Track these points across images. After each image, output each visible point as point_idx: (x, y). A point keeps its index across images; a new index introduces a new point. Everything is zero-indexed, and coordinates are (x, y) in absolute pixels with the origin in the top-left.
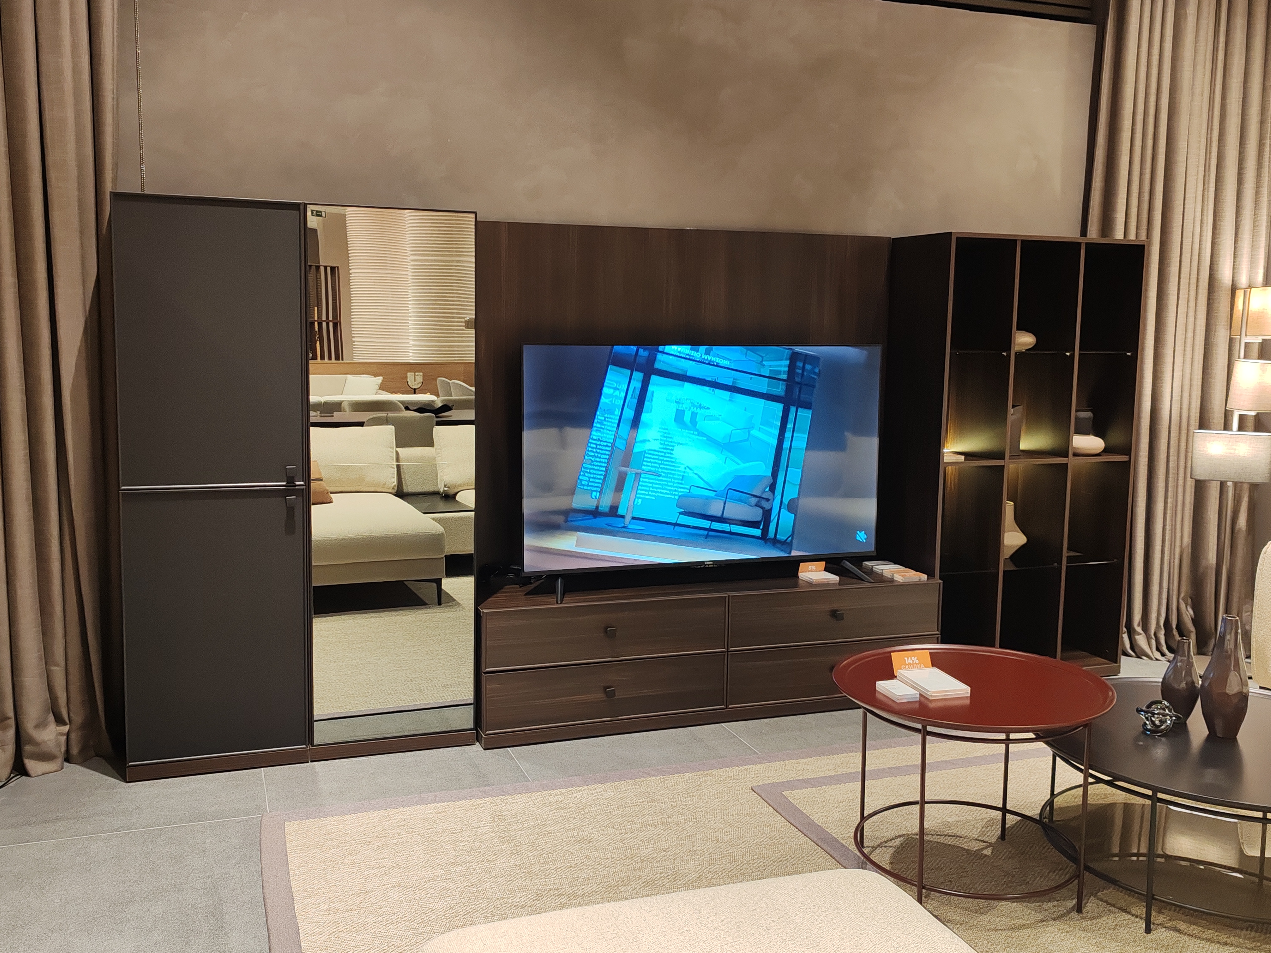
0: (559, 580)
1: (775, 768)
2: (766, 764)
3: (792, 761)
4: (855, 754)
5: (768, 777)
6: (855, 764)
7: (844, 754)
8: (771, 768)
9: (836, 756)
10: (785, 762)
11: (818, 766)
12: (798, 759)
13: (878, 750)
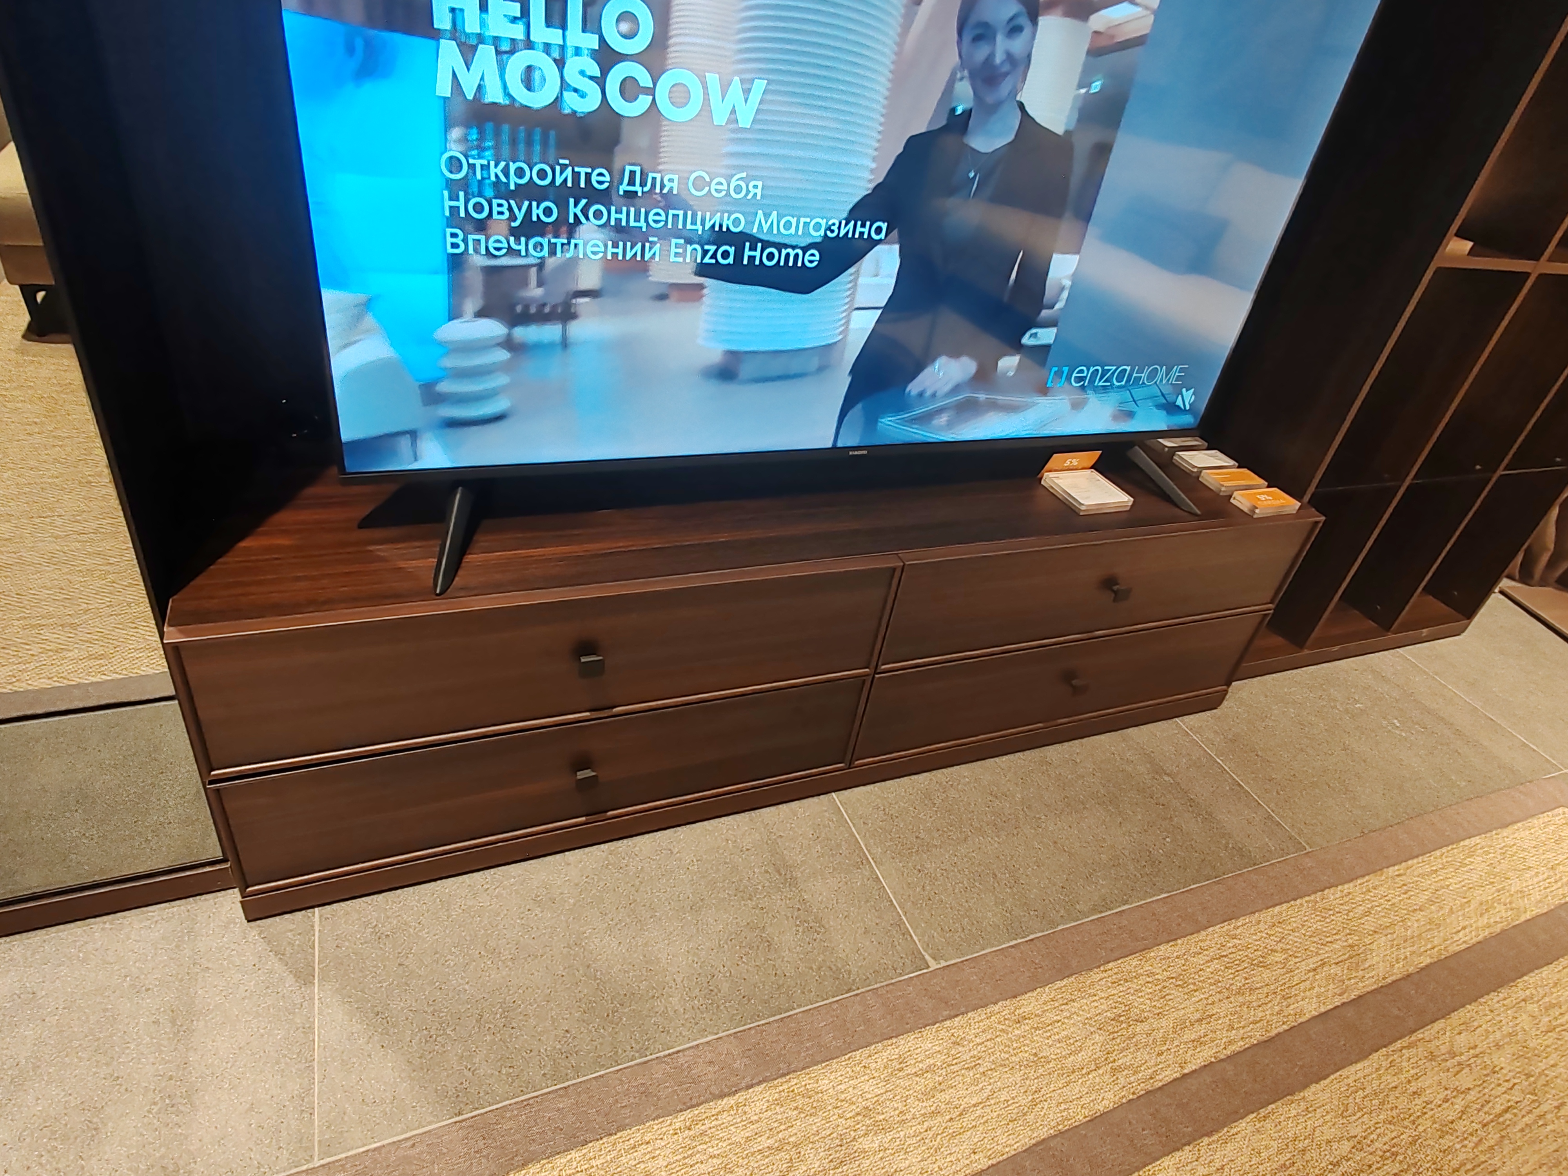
1: (970, 1050)
2: (948, 1023)
3: (1004, 1008)
4: (1133, 962)
5: (961, 1114)
6: (1145, 1026)
7: (1111, 965)
8: (960, 1049)
9: (1096, 975)
10: (988, 1011)
11: (1068, 1037)
12: (1015, 997)
13: (1176, 940)
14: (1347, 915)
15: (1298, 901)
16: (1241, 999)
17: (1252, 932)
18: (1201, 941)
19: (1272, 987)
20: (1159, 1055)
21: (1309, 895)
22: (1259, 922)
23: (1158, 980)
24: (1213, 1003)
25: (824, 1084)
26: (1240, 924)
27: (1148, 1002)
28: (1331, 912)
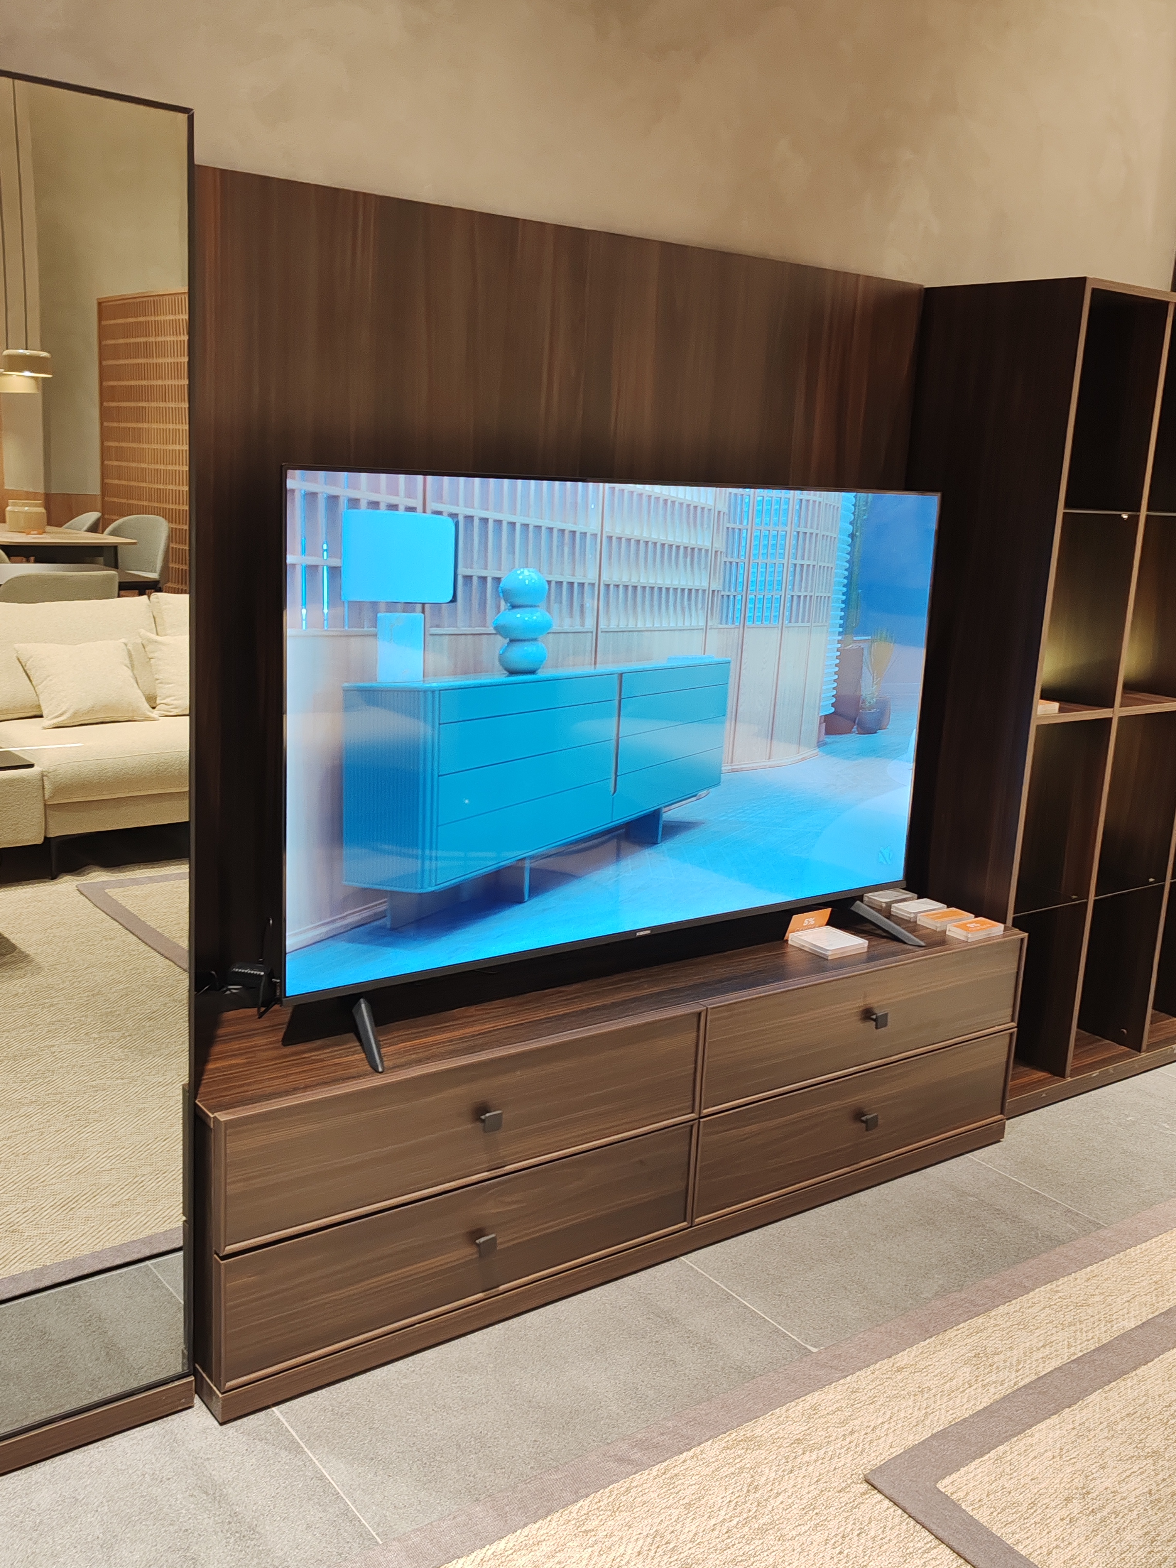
0: (363, 1006)
1: (866, 1394)
2: (842, 1381)
3: (885, 1365)
4: (980, 1320)
5: (873, 1430)
6: (1002, 1356)
7: (961, 1325)
8: (858, 1395)
9: (951, 1333)
10: (872, 1369)
11: (941, 1373)
12: (890, 1357)
13: (1010, 1301)
14: (1148, 1262)
15: (1106, 1261)
16: (1073, 1328)
17: (1072, 1286)
18: (1032, 1298)
19: (1097, 1317)
20: (1017, 1371)
21: (1114, 1255)
22: (1076, 1279)
23: (1003, 1328)
24: (1052, 1334)
25: (758, 1432)
26: (1060, 1283)
27: (1000, 1342)
28: (1134, 1264)
